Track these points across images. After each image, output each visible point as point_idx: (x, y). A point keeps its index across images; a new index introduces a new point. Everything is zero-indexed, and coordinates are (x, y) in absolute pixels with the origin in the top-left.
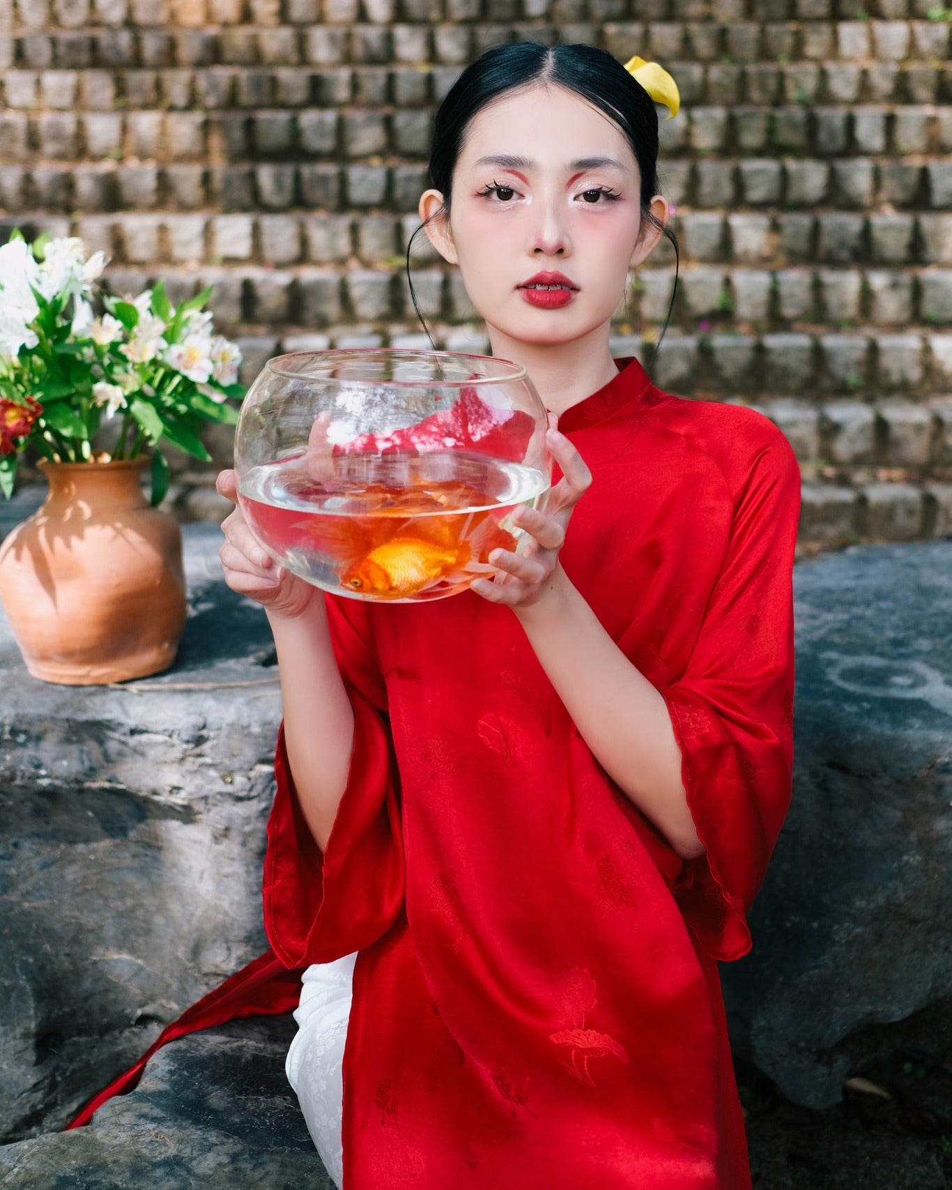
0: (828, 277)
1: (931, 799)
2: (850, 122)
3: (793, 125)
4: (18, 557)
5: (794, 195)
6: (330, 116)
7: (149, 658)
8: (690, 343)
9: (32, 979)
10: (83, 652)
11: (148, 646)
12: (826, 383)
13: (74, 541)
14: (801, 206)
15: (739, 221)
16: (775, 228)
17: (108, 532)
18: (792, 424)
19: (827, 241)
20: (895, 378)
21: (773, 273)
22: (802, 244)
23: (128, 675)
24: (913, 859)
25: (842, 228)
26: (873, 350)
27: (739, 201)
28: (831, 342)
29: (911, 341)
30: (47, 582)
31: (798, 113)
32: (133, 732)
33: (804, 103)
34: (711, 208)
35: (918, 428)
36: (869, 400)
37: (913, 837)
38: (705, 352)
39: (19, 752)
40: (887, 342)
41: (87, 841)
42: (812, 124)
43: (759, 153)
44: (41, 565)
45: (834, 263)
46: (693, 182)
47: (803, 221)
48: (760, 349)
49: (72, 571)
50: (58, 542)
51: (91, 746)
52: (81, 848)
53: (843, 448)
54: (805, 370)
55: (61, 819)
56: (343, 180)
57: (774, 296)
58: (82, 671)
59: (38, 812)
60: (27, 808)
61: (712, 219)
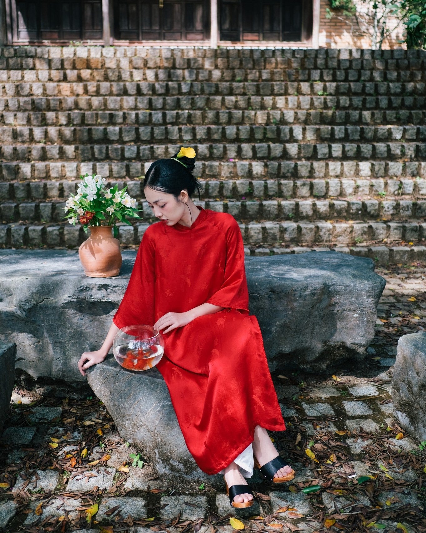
0: (283, 182)
1: (293, 298)
2: (291, 130)
3: (272, 132)
4: (86, 248)
5: (272, 155)
6: (117, 128)
7: (115, 272)
8: (239, 203)
9: (89, 346)
10: (101, 269)
11: (115, 269)
12: (283, 216)
13: (100, 244)
14: (275, 159)
15: (254, 163)
16: (266, 166)
17: (107, 242)
18: (271, 229)
19: (283, 170)
20: (304, 214)
21: (265, 180)
22: (275, 171)
23: (111, 275)
24: (290, 312)
25: (288, 166)
26: (297, 205)
27: (255, 157)
28: (283, 203)
29: (310, 201)
30: (93, 254)
31: (274, 127)
32: (114, 287)
33: (276, 124)
34: (246, 159)
35: (311, 229)
36: (296, 221)
37: (289, 307)
38: (244, 206)
39: (87, 292)
40: (301, 202)
41: (100, 316)
42: (279, 131)
43: (261, 141)
44: (92, 250)
45: (285, 177)
46: (239, 151)
47: (276, 164)
48: (261, 205)
49: (99, 251)
50: (96, 244)
51: (104, 291)
52: (98, 317)
53: (287, 236)
54: (276, 212)
55: (95, 310)
56: (123, 150)
57: (266, 187)
58: (101, 274)
59: (90, 308)
60: (87, 307)
61: (246, 163)
